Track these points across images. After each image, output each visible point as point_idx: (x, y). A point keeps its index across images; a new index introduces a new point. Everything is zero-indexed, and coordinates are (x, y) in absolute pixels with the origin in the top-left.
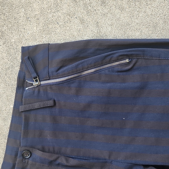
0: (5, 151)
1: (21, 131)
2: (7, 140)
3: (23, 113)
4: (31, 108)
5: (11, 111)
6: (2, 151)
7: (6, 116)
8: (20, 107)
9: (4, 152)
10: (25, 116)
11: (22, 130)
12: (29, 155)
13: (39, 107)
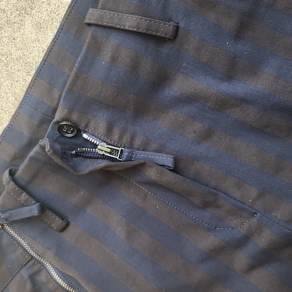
0: (20, 100)
1: (71, 70)
2: (30, 78)
3: (93, 28)
4: (115, 23)
5: (63, 12)
6: (14, 99)
7: (47, 18)
8: (91, 10)
9: (17, 103)
10: (94, 38)
11: (75, 70)
12: (72, 132)
13: (135, 30)
